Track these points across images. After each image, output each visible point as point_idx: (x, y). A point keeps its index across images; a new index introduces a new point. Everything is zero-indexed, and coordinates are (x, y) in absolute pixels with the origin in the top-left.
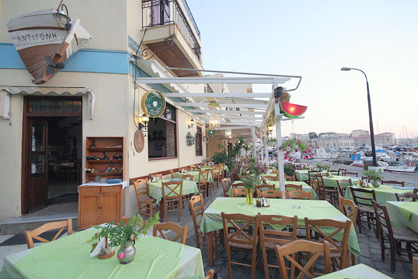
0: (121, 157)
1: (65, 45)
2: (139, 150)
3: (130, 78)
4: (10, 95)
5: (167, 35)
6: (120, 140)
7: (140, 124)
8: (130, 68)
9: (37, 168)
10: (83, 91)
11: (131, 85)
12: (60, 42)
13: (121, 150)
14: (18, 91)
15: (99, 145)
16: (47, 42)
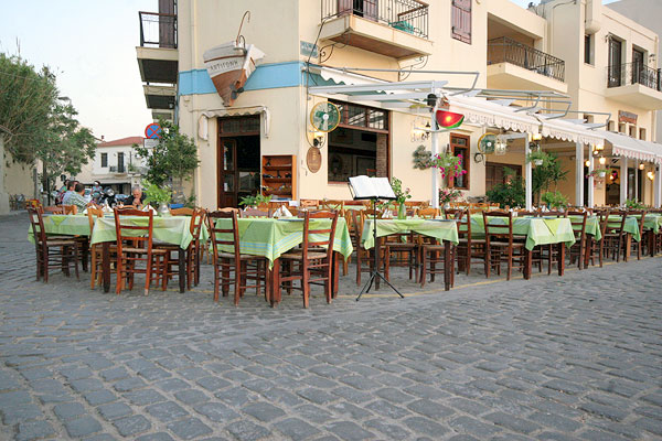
0: (290, 176)
1: (243, 71)
2: (314, 169)
3: (302, 89)
4: (207, 118)
5: (342, 30)
6: (289, 158)
7: (315, 140)
8: (302, 78)
9: (229, 186)
10: (259, 110)
11: (303, 97)
12: (240, 68)
13: (290, 169)
14: (213, 114)
15: (275, 164)
16: (232, 68)
